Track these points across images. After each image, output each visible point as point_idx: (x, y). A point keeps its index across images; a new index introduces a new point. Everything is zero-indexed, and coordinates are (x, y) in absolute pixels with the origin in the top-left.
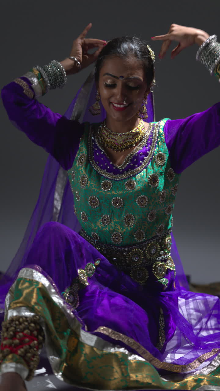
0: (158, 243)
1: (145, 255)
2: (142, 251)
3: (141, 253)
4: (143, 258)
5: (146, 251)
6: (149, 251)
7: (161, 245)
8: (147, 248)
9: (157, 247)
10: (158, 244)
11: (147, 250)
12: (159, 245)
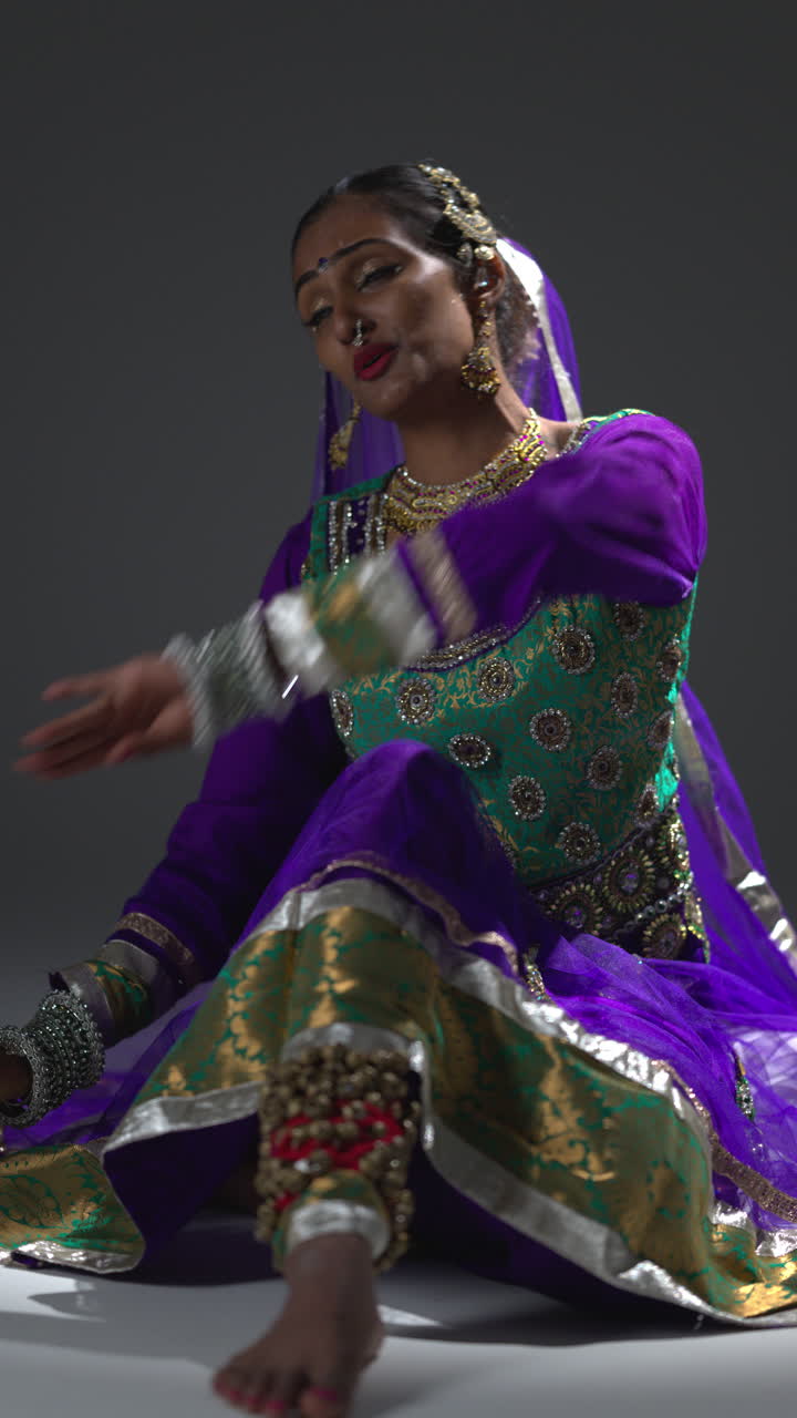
0: (642, 852)
1: (603, 901)
2: (591, 888)
3: (591, 898)
4: (601, 913)
5: (604, 886)
6: (616, 883)
7: (655, 858)
8: (607, 875)
9: (642, 863)
10: (645, 854)
11: (607, 881)
12: (646, 857)
